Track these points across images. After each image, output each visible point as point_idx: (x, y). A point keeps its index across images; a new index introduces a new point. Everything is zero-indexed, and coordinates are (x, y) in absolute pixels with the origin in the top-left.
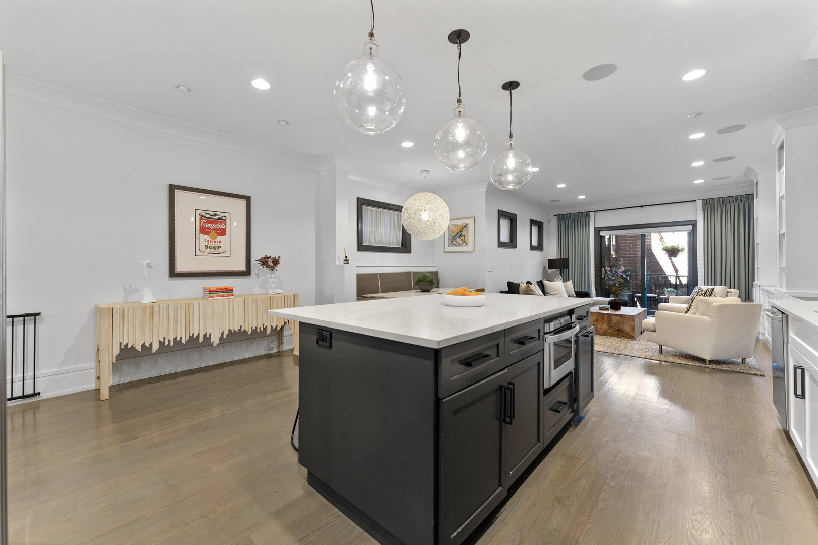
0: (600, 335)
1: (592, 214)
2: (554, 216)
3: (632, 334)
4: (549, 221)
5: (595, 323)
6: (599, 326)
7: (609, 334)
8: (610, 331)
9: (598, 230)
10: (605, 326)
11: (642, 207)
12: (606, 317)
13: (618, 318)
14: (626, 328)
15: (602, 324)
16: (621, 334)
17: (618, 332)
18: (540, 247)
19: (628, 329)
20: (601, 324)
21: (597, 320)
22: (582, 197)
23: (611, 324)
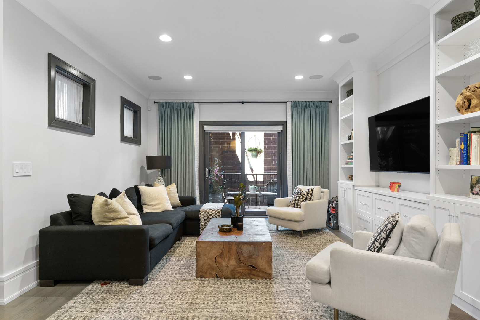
0: (226, 278)
1: (196, 105)
2: (155, 102)
3: (269, 272)
4: (149, 109)
5: (219, 260)
6: (224, 264)
7: (238, 275)
8: (239, 270)
9: (202, 124)
10: (233, 263)
11: (243, 103)
12: (234, 248)
13: (251, 248)
14: (261, 263)
15: (229, 260)
16: (254, 272)
17: (251, 270)
18: (136, 139)
19: (264, 263)
20: (227, 260)
21: (221, 255)
22: (188, 77)
23: (242, 259)
